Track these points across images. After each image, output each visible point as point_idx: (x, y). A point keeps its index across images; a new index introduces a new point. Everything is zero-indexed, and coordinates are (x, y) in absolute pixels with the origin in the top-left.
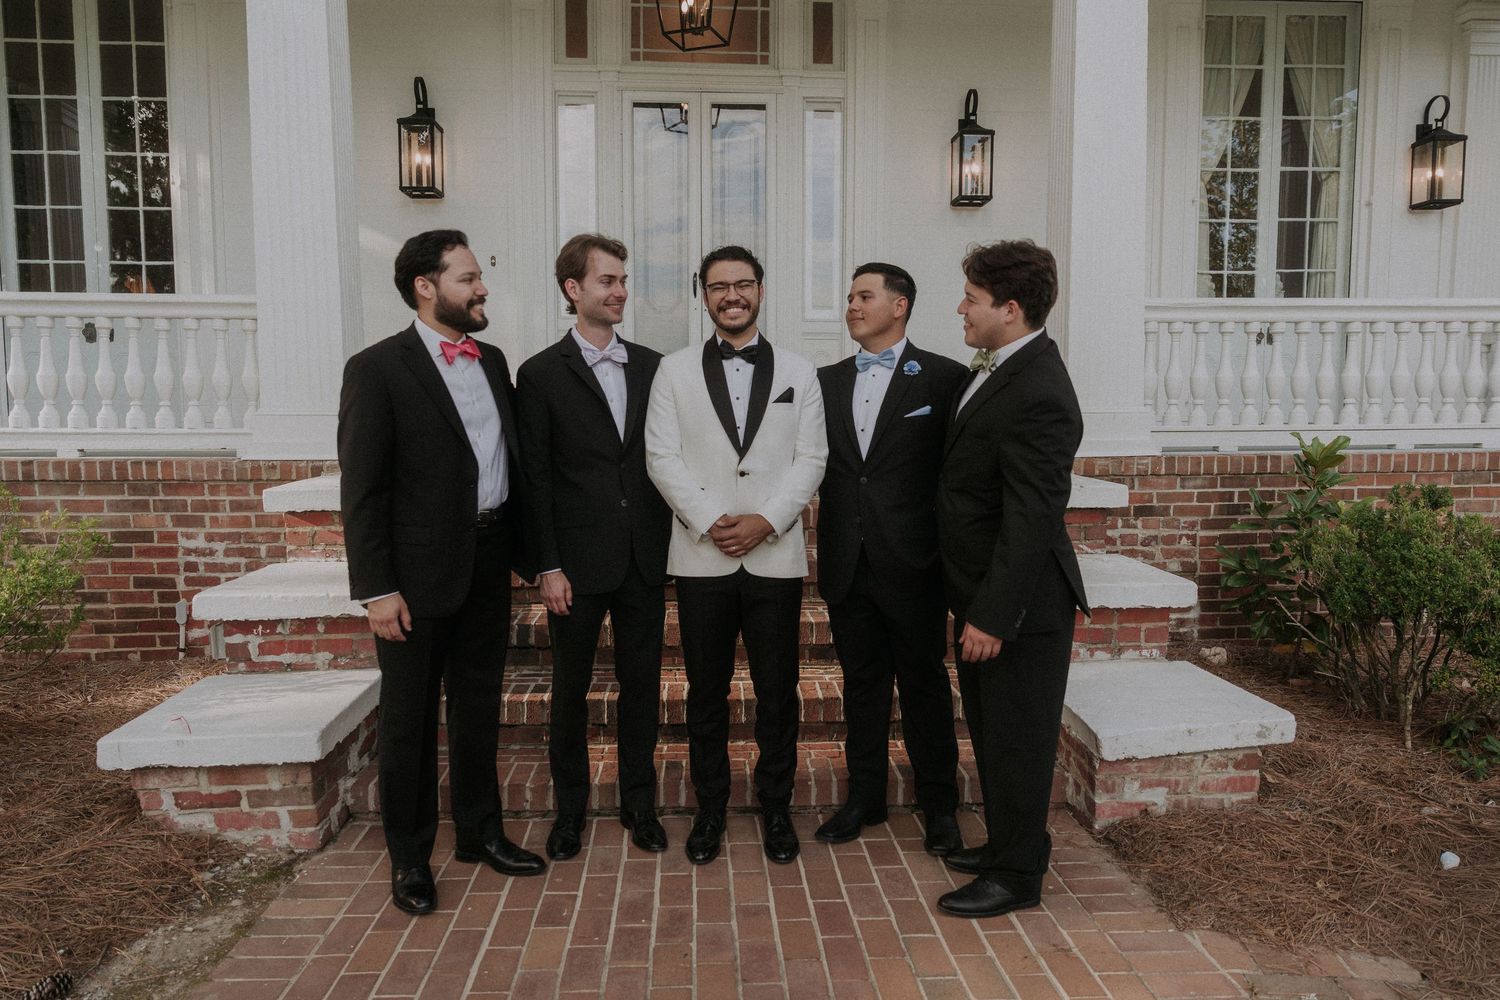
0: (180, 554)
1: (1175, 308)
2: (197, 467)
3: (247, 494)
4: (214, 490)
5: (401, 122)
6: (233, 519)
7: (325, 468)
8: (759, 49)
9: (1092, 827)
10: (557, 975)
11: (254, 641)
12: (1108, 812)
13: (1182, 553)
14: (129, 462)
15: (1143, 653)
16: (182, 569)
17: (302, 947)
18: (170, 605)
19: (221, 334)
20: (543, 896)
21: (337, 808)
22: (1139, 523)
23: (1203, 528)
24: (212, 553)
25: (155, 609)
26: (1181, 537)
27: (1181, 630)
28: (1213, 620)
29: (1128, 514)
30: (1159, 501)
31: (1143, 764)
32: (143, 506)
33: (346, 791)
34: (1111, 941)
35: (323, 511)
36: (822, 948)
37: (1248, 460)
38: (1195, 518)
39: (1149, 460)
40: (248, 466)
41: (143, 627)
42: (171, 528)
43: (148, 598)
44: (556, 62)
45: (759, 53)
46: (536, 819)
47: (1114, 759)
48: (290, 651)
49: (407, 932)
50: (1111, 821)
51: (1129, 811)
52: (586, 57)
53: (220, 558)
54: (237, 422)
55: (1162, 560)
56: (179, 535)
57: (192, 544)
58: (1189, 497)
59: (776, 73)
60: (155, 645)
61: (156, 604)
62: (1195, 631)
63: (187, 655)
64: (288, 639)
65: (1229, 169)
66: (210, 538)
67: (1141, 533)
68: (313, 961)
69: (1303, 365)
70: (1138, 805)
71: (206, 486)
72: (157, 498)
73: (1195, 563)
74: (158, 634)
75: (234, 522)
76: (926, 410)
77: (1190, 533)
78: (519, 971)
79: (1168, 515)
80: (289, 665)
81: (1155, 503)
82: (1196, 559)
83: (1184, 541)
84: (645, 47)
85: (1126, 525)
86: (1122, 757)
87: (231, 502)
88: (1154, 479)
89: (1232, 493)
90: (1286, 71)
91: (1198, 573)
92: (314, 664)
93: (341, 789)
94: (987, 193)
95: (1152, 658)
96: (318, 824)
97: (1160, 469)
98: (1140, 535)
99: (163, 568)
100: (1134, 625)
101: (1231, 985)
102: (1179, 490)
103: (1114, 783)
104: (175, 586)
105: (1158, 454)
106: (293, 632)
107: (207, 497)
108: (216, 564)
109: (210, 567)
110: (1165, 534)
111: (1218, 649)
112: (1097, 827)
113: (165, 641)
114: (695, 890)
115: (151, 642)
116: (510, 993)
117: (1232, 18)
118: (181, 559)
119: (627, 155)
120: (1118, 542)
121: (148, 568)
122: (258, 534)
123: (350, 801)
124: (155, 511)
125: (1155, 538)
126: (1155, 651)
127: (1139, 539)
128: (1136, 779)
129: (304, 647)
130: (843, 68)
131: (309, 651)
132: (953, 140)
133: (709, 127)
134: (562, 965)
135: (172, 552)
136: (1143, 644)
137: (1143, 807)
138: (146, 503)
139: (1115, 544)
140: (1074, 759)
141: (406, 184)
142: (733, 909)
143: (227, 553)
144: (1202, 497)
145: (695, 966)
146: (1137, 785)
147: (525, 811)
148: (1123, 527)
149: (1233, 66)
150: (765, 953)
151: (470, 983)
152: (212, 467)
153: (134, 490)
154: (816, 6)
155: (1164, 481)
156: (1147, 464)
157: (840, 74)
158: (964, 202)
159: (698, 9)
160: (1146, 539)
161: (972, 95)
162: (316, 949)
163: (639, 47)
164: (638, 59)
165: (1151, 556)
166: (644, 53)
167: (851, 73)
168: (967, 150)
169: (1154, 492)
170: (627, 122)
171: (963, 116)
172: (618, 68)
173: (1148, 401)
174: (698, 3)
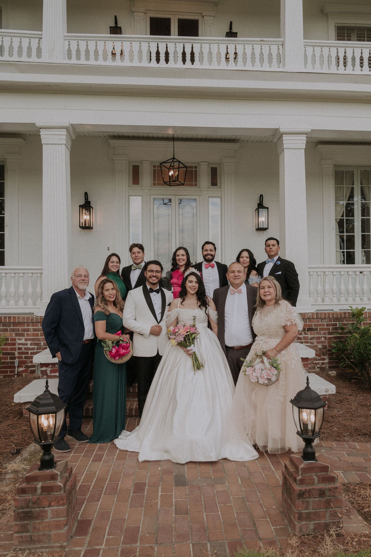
0: (17, 345)
1: (319, 268)
2: (24, 318)
3: (38, 327)
4: (28, 325)
5: (80, 206)
6: (33, 334)
8: (194, 181)
11: (49, 369)
13: (322, 342)
14: (3, 317)
16: (17, 349)
18: (13, 361)
19: (30, 278)
22: (309, 333)
23: (328, 334)
24: (26, 344)
25: (8, 362)
26: (322, 337)
27: (323, 366)
28: (332, 363)
29: (306, 331)
30: (314, 326)
32: (6, 330)
37: (341, 314)
38: (326, 331)
40: (39, 318)
41: (4, 367)
42: (14, 337)
43: (6, 358)
44: (129, 186)
45: (194, 183)
52: (139, 184)
53: (29, 346)
54: (35, 304)
55: (316, 344)
56: (17, 339)
57: (20, 342)
58: (324, 325)
59: (199, 189)
60: (7, 373)
61: (9, 360)
62: (327, 366)
63: (18, 376)
65: (345, 218)
66: (26, 340)
67: (309, 336)
69: (358, 284)
71: (26, 324)
72: (11, 328)
73: (326, 345)
74: (8, 370)
75: (33, 335)
76: (280, 273)
77: (324, 336)
79: (318, 330)
81: (313, 327)
82: (327, 344)
83: (323, 338)
85: (305, 334)
87: (33, 329)
88: (313, 320)
89: (336, 324)
90: (361, 187)
91: (328, 348)
94: (267, 227)
97: (314, 317)
99: (11, 349)
102: (320, 323)
104: (14, 355)
105: (314, 312)
107: (26, 327)
108: (28, 348)
109: (26, 349)
110: (317, 336)
111: (333, 372)
113: (11, 372)
115: (6, 372)
117: (343, 171)
118: (17, 346)
119: (152, 215)
120: (303, 339)
121: (7, 349)
122: (41, 339)
124: (10, 332)
125: (314, 338)
127: (309, 338)
130: (221, 188)
132: (256, 210)
133: (178, 204)
135: (14, 344)
138: (7, 329)
139: (301, 339)
141: (81, 226)
143: (31, 344)
144: (327, 325)
149: (345, 186)
152: (28, 318)
153: (4, 325)
154: (212, 168)
155: (316, 320)
156: (310, 315)
157: (220, 189)
158: (259, 229)
159: (174, 174)
160: (311, 338)
161: (261, 196)
162: (77, 445)
163: (156, 181)
164: (155, 185)
165: (313, 343)
166: (157, 183)
167: (223, 189)
168: (260, 213)
169: (313, 324)
170: (152, 205)
171: (259, 203)
172: (149, 188)
173: (311, 296)
174: (174, 172)
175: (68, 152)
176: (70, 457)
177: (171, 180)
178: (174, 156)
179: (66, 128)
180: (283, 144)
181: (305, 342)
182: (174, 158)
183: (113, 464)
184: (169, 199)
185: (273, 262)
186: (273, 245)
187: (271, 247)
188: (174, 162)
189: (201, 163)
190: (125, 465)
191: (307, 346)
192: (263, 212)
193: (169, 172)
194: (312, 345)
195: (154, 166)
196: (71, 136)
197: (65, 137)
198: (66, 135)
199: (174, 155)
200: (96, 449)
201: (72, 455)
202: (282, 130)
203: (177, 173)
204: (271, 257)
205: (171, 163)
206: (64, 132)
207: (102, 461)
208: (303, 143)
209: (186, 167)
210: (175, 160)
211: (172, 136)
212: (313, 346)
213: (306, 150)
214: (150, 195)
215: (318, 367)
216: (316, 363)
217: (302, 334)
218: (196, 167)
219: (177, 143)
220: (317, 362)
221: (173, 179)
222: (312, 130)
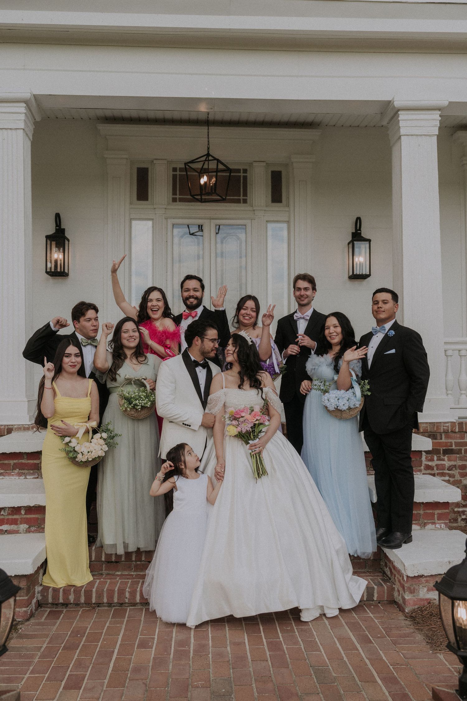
1: (463, 343)
5: (48, 237)
7: (14, 429)
8: (242, 195)
9: (405, 611)
10: (149, 666)
12: (411, 602)
15: (437, 526)
17: (32, 656)
20: (138, 638)
21: (34, 601)
22: (446, 458)
29: (440, 453)
30: (456, 446)
31: (428, 579)
33: (38, 592)
34: (402, 655)
35: (20, 453)
36: (269, 657)
39: (449, 424)
44: (131, 203)
45: (242, 197)
46: (131, 607)
47: (413, 576)
48: (7, 524)
49: (78, 651)
50: (413, 608)
51: (422, 603)
55: (459, 478)
59: (251, 209)
64: (6, 517)
67: (447, 463)
68: (38, 661)
70: (427, 599)
76: (393, 351)
78: (132, 665)
79: (462, 453)
80: (6, 531)
81: (454, 447)
84: (179, 195)
85: (439, 459)
86: (416, 575)
88: (453, 435)
92: (19, 530)
93: (36, 591)
94: (368, 273)
95: (441, 528)
96: (28, 607)
97: (455, 429)
98: (447, 465)
100: (431, 511)
101: (451, 671)
103: (414, 589)
105: (455, 421)
106: (9, 514)
110: (460, 464)
112: (407, 611)
114: (210, 635)
116: (129, 672)
119: (169, 252)
120: (435, 469)
123: (40, 598)
125: (455, 466)
126: (443, 525)
127: (446, 467)
128: (425, 587)
129: (14, 522)
130: (288, 205)
131: (16, 524)
132: (349, 244)
133: (215, 233)
134: (151, 662)
136: (436, 521)
137: (429, 601)
139: (433, 469)
140: (397, 578)
141: (48, 270)
142: (228, 643)
145: (211, 663)
146: (425, 589)
147: (125, 603)
148: (437, 460)
150: (243, 658)
151: (111, 669)
154: (273, 172)
155: (458, 436)
156: (448, 427)
157: (287, 209)
158: (355, 277)
159: (209, 182)
160: (450, 467)
161: (358, 220)
162: (37, 657)
163: (176, 195)
164: (176, 201)
165: (452, 476)
166: (179, 198)
167: (292, 208)
168: (356, 250)
169: (453, 441)
170: (169, 234)
171: (354, 231)
172: (165, 207)
173: (449, 392)
174: (210, 179)
175: (29, 144)
176: (24, 680)
177: (204, 193)
178: (208, 152)
179: (26, 102)
180: (400, 127)
181: (438, 474)
182: (208, 155)
183: (102, 694)
184: (199, 226)
185: (383, 331)
186: (385, 302)
187: (381, 304)
188: (209, 160)
189: (255, 164)
190: (123, 697)
191: (443, 480)
192: (362, 247)
193: (200, 180)
194: (452, 479)
195: (175, 169)
196: (34, 117)
197: (23, 117)
198: (25, 113)
199: (208, 148)
200: (71, 665)
201: (27, 675)
202: (397, 104)
203: (214, 180)
204: (380, 322)
205: (203, 163)
206: (22, 108)
207: (82, 688)
208: (435, 126)
209: (228, 170)
210: (210, 158)
211: (204, 117)
212: (454, 481)
213: (439, 137)
214: (166, 219)
215: (463, 519)
216: (459, 512)
217: (433, 460)
218: (245, 171)
219: (214, 130)
220: (461, 509)
221: (207, 191)
222: (450, 103)
